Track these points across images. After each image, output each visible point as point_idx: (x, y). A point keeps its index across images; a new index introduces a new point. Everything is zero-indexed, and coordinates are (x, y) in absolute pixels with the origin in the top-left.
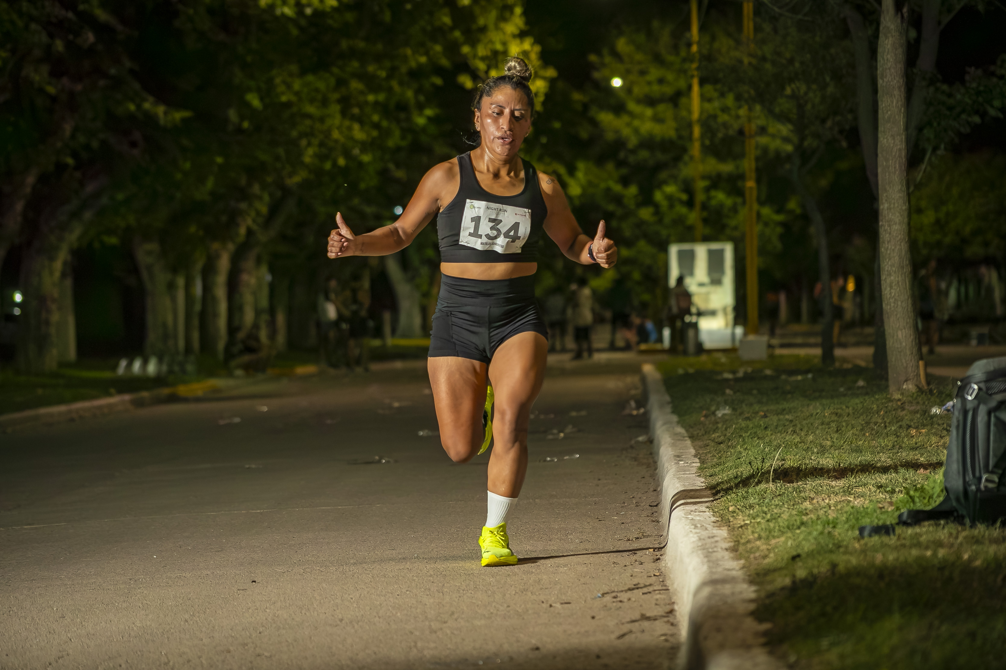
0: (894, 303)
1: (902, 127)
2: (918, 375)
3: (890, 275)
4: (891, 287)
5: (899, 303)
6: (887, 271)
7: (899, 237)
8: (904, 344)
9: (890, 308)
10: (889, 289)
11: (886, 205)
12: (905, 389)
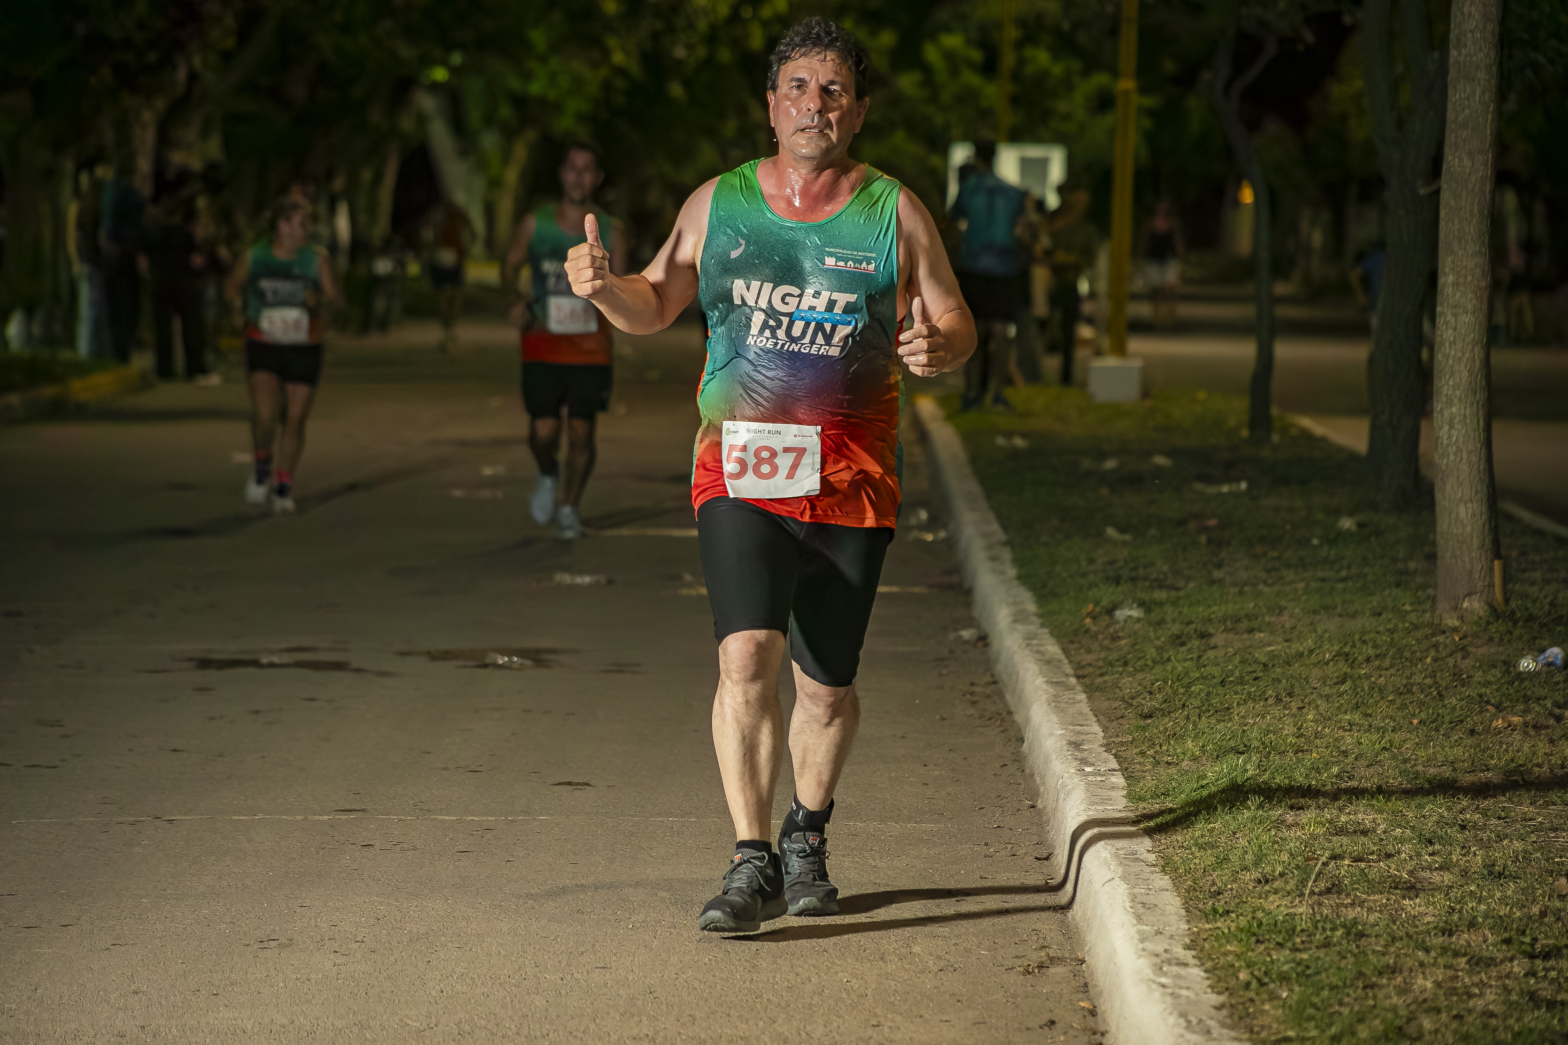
0: (1456, 454)
1: (1489, 139)
2: (1491, 585)
3: (1450, 403)
4: (1451, 426)
5: (1465, 456)
6: (1447, 395)
7: (1472, 335)
8: (1469, 529)
9: (1447, 465)
10: (1446, 428)
11: (1451, 278)
12: (1466, 610)
